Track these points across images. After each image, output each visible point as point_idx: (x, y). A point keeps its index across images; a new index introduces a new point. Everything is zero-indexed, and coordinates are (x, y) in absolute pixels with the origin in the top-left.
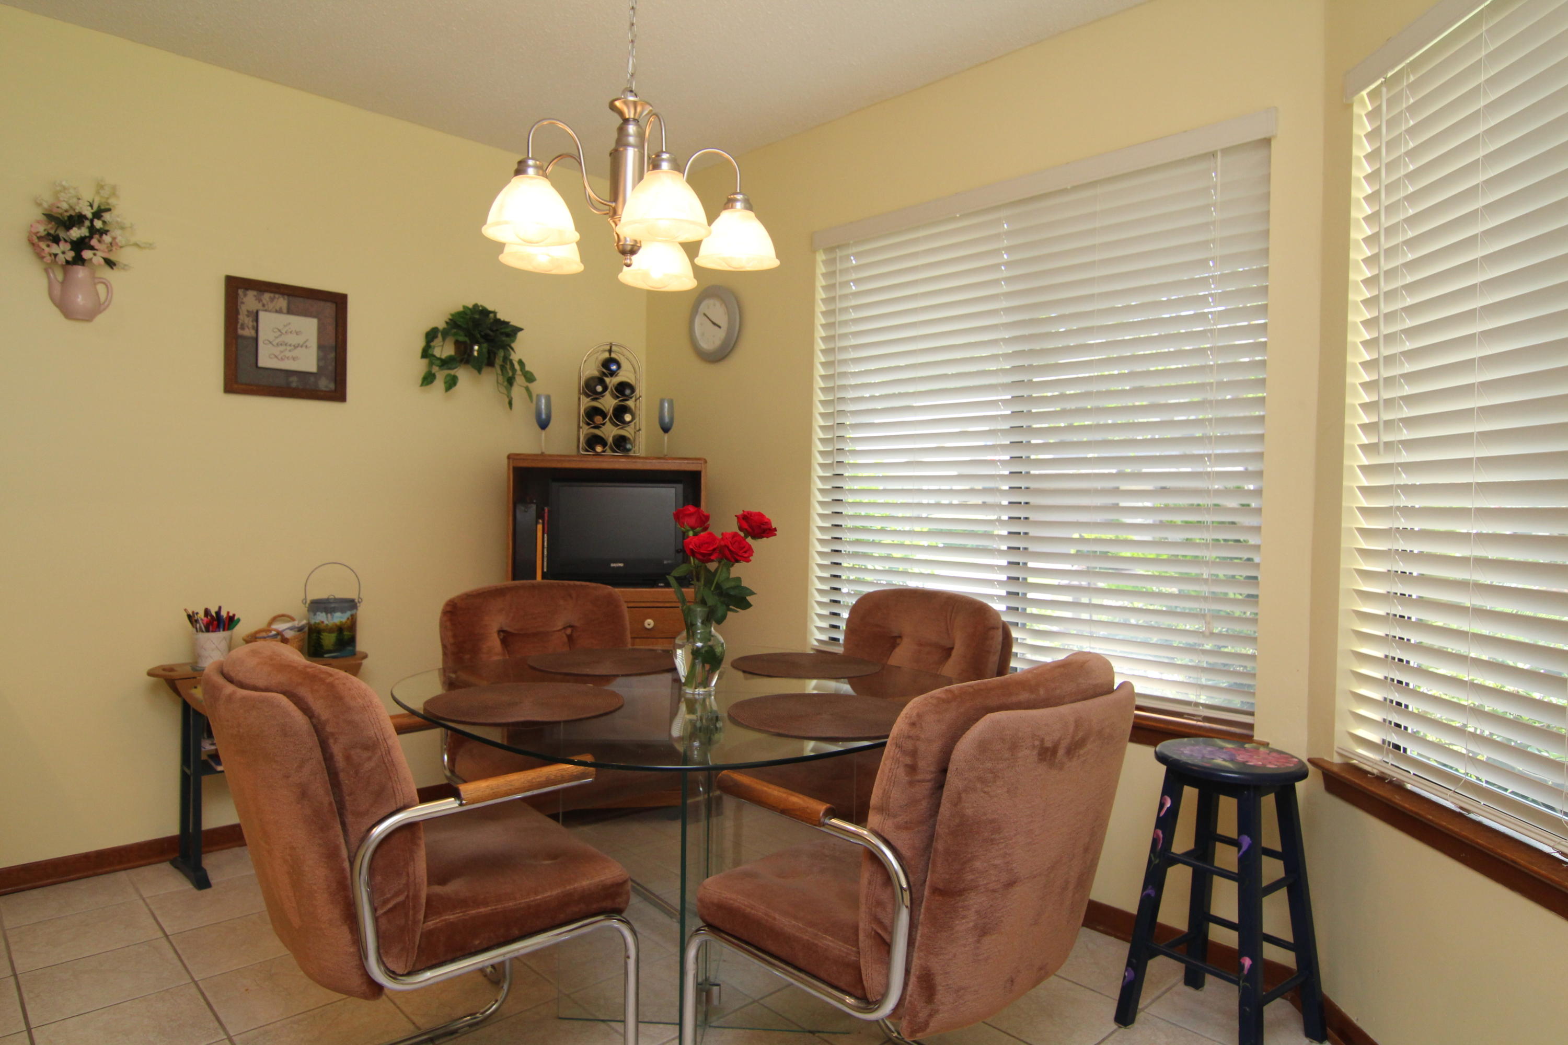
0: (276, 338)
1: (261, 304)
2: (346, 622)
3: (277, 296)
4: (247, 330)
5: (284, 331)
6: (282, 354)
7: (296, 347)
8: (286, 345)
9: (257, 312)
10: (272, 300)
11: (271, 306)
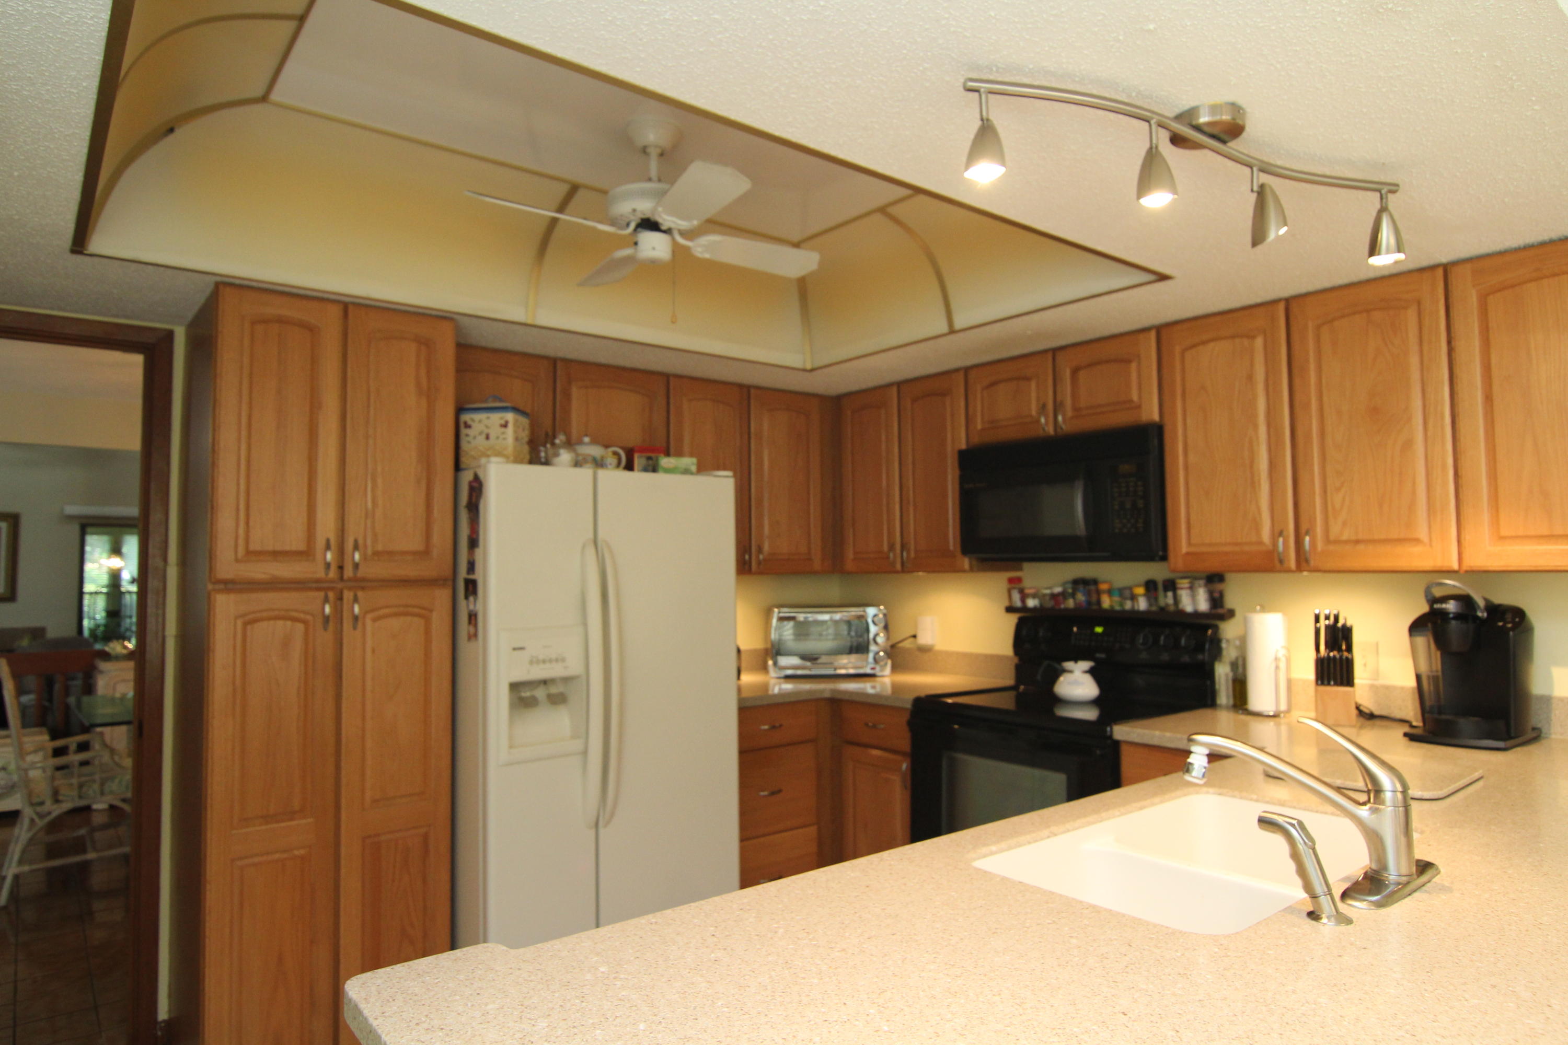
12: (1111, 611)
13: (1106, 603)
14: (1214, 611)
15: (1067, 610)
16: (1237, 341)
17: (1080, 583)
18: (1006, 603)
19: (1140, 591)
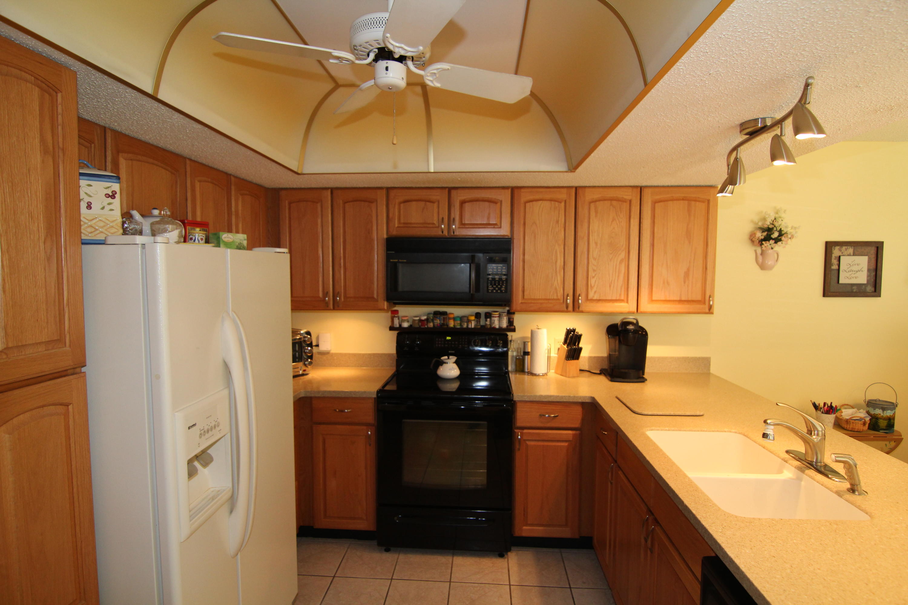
0: (848, 268)
1: (841, 252)
2: (892, 416)
3: (849, 247)
4: (834, 266)
5: (852, 265)
6: (851, 276)
7: (857, 272)
8: (852, 271)
9: (840, 257)
10: (846, 250)
11: (845, 253)
12: (454, 328)
13: (451, 324)
14: (509, 327)
15: (428, 328)
16: (553, 202)
17: (436, 314)
18: (390, 324)
19: (473, 318)
